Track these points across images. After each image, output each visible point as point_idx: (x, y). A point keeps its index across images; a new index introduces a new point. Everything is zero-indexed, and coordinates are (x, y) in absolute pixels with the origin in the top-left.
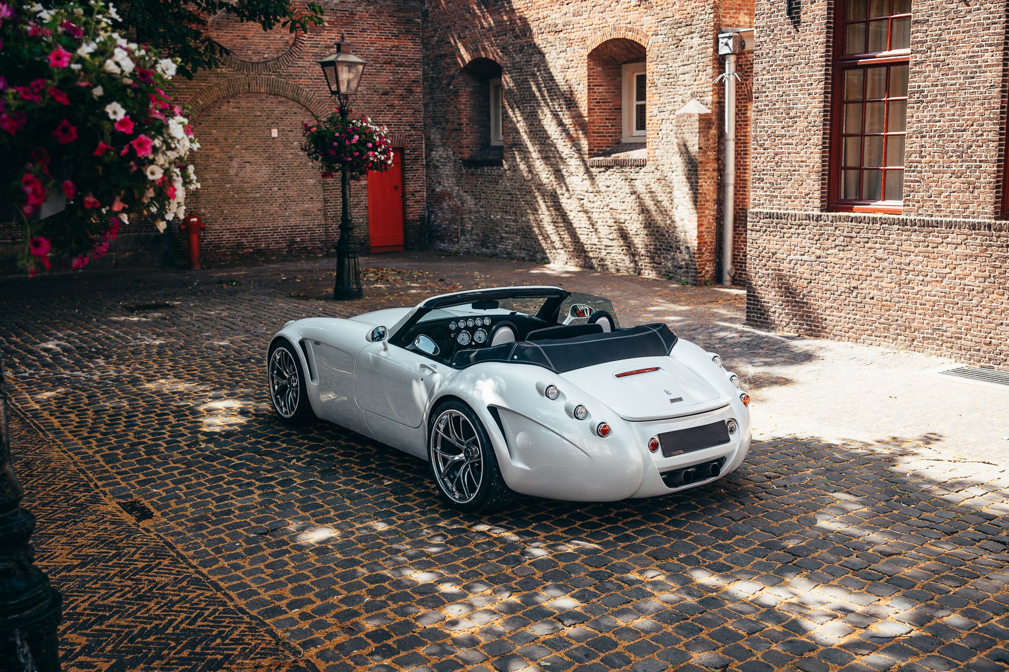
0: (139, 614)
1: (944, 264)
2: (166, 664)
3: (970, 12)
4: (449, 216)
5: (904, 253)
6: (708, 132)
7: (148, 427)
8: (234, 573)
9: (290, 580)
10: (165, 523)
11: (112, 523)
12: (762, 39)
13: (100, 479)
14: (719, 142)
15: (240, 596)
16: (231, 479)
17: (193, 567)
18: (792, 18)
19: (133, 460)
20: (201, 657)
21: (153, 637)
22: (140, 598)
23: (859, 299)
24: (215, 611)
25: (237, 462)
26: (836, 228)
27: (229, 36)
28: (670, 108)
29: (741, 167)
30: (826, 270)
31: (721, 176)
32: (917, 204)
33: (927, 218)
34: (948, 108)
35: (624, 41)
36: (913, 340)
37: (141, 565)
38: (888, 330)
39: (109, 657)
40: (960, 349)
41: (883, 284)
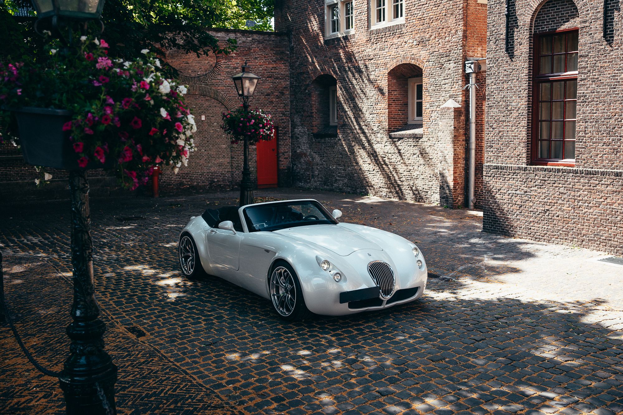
0: (144, 386)
1: (600, 196)
2: (162, 412)
3: (612, 50)
4: (305, 167)
5: (576, 190)
6: (460, 118)
7: (138, 286)
8: (194, 365)
9: (226, 370)
10: (153, 339)
11: (123, 338)
12: (491, 65)
13: (114, 314)
14: (466, 124)
15: (199, 377)
16: (187, 315)
17: (171, 362)
18: (508, 53)
19: (132, 304)
20: (181, 409)
21: (153, 398)
22: (144, 378)
23: (550, 217)
24: (186, 385)
25: (191, 306)
26: (536, 175)
27: (178, 62)
28: (437, 104)
29: (479, 138)
30: (530, 200)
31: (467, 144)
32: (583, 161)
33: (589, 169)
34: (601, 105)
35: (409, 64)
36: (583, 241)
37: (142, 360)
38: (568, 235)
39: (131, 408)
40: (611, 247)
41: (564, 208)
